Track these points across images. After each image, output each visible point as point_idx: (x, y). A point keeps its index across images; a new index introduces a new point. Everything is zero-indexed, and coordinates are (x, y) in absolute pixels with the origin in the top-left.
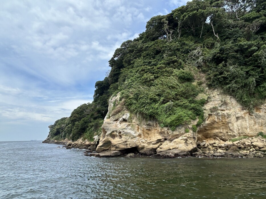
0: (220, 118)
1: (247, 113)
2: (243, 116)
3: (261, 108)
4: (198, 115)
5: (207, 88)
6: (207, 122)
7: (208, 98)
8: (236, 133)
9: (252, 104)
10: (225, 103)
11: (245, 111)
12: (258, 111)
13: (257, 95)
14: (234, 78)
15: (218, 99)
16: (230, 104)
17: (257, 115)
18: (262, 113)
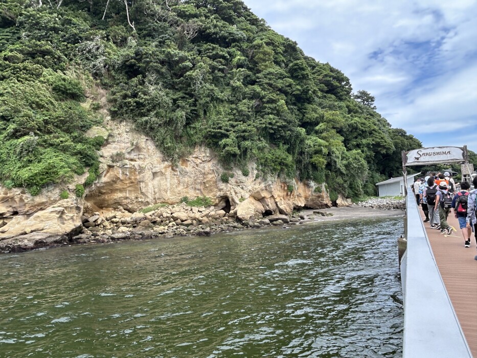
0: (128, 173)
1: (169, 167)
2: (163, 171)
3: (189, 161)
4: (87, 165)
5: (109, 118)
6: (104, 179)
7: (110, 135)
8: (150, 198)
9: (177, 153)
10: (137, 148)
11: (166, 163)
12: (185, 165)
13: (185, 139)
14: (154, 107)
15: (127, 140)
16: (145, 151)
17: (183, 170)
18: (189, 168)
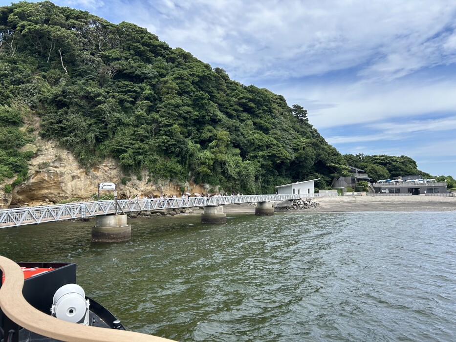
0: (52, 176)
1: (83, 173)
2: (79, 175)
3: (100, 168)
4: (16, 172)
5: (40, 138)
6: (32, 181)
7: (38, 150)
8: (69, 194)
9: (90, 163)
10: (59, 159)
11: (81, 169)
12: (96, 171)
13: (97, 153)
14: (74, 130)
15: (52, 153)
16: (66, 161)
17: (94, 175)
18: (99, 174)
